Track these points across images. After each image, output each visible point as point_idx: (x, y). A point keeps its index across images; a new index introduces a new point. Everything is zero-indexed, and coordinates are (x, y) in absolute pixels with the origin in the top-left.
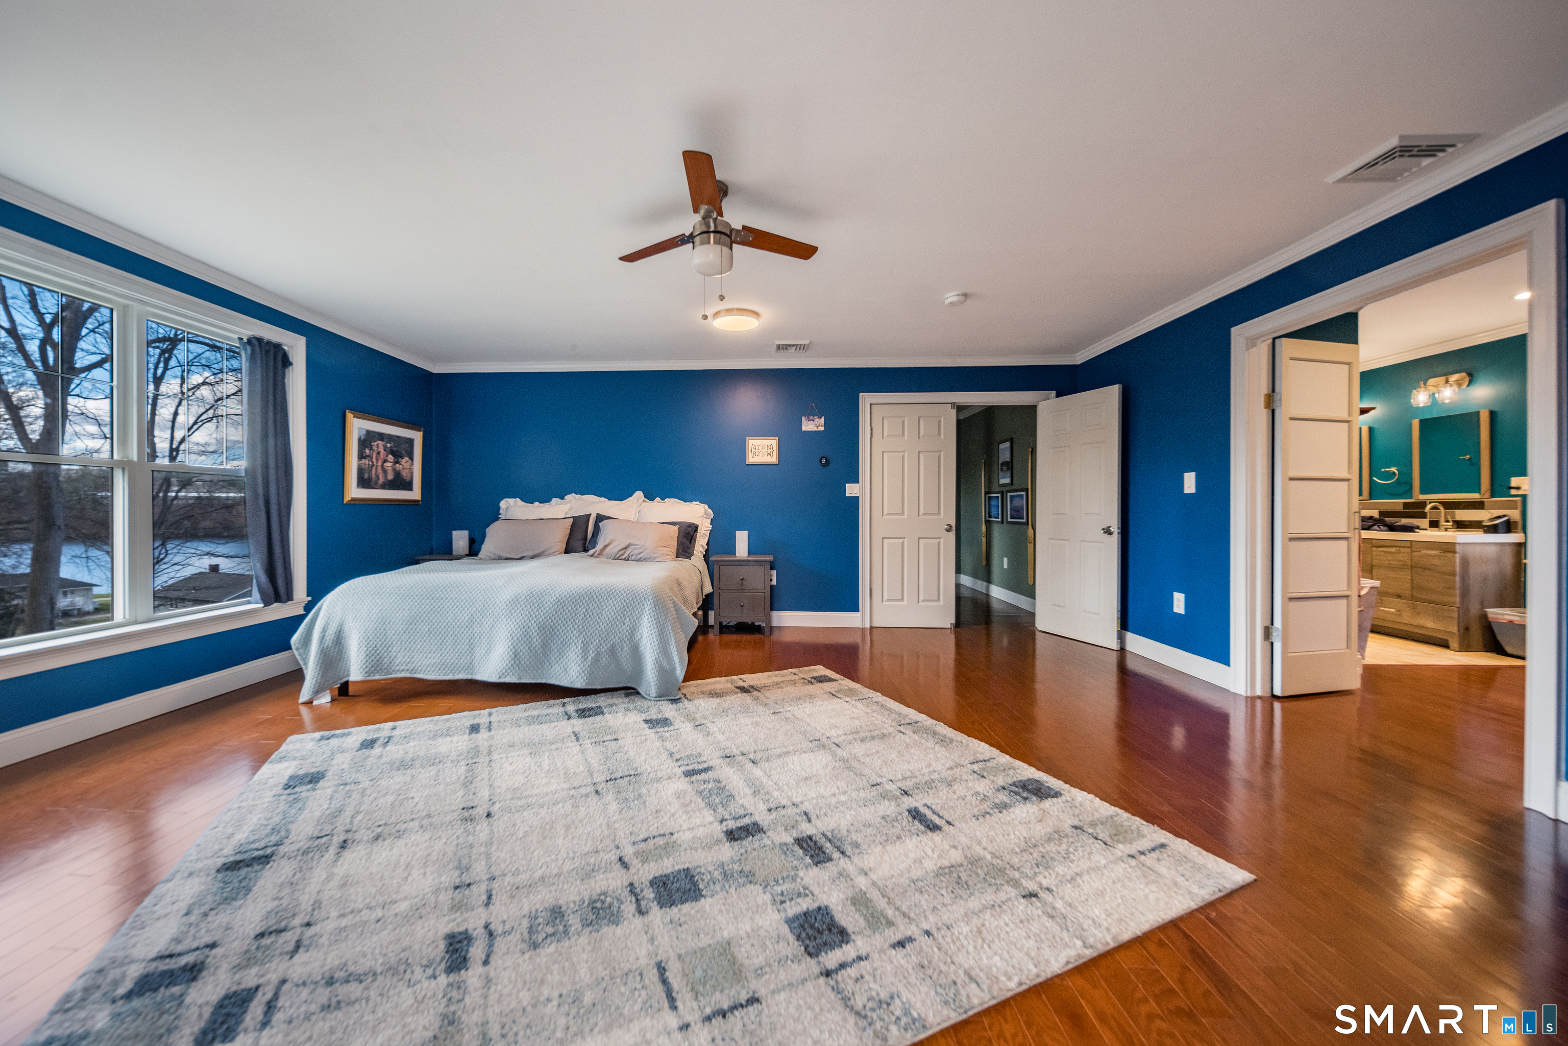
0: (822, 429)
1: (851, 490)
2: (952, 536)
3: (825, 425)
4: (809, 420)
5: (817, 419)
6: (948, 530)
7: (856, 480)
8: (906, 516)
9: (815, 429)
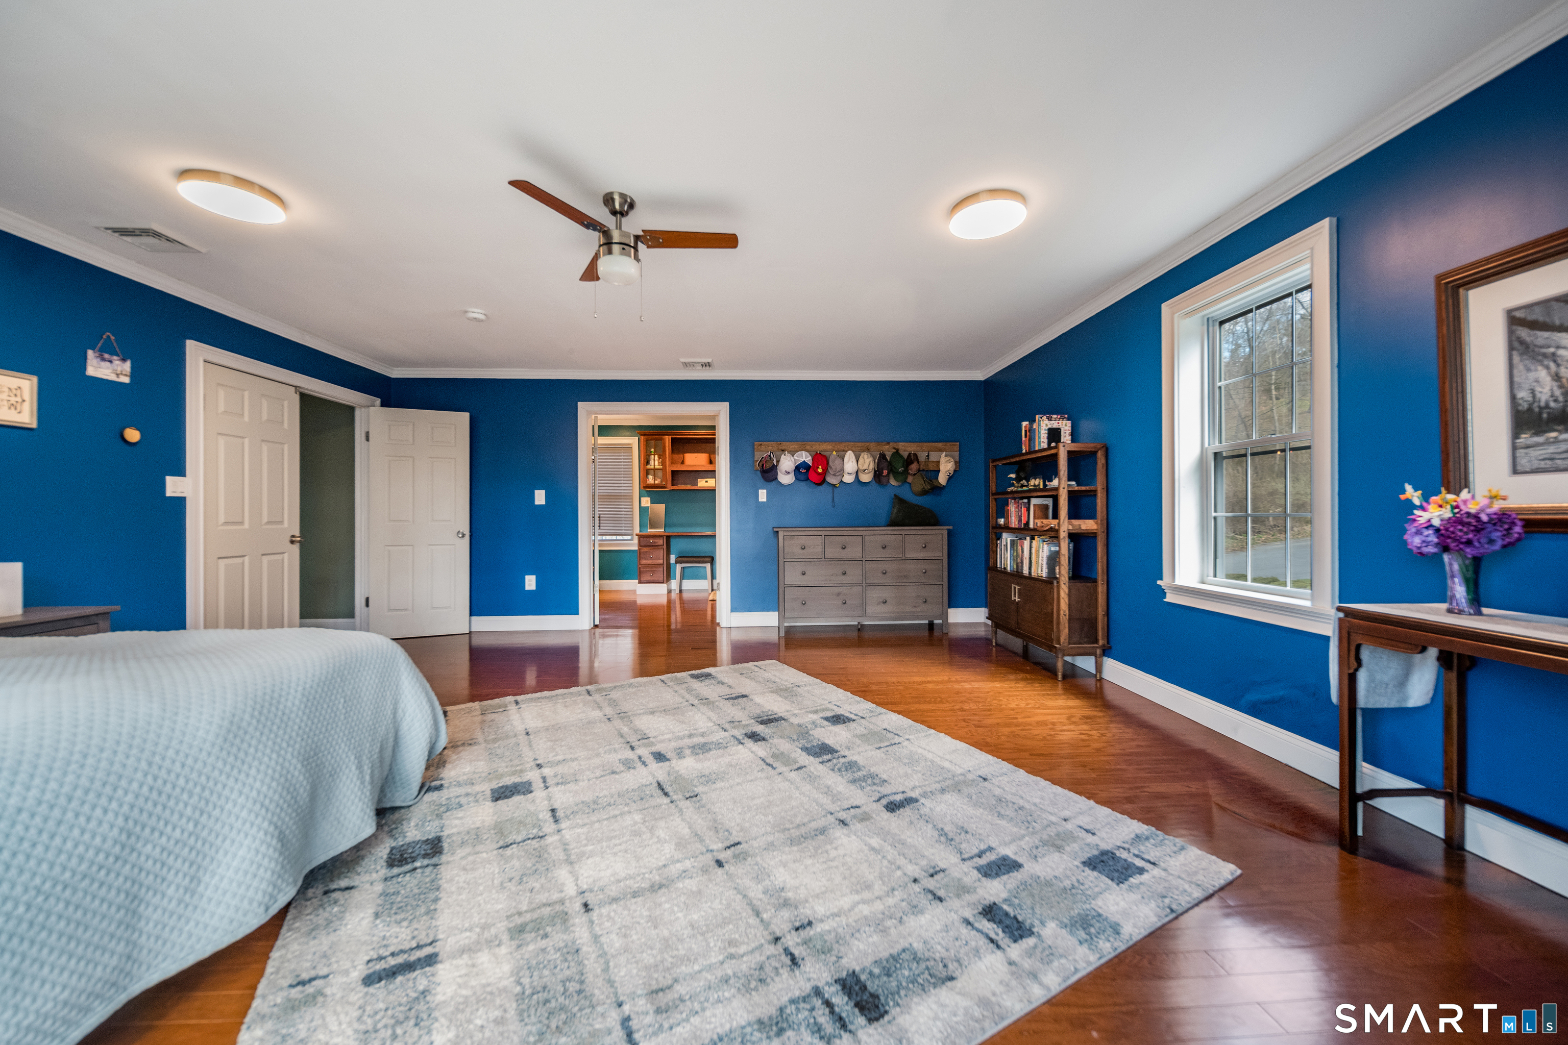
0: (126, 380)
1: (173, 486)
2: (296, 549)
3: (133, 375)
4: (103, 359)
5: (117, 362)
6: (292, 542)
7: (180, 471)
8: (246, 526)
9: (113, 377)
